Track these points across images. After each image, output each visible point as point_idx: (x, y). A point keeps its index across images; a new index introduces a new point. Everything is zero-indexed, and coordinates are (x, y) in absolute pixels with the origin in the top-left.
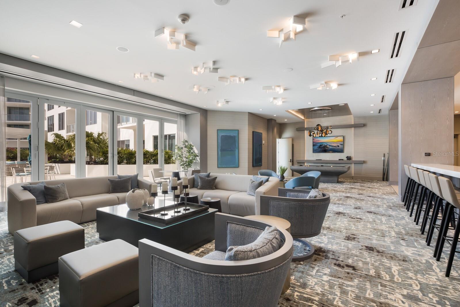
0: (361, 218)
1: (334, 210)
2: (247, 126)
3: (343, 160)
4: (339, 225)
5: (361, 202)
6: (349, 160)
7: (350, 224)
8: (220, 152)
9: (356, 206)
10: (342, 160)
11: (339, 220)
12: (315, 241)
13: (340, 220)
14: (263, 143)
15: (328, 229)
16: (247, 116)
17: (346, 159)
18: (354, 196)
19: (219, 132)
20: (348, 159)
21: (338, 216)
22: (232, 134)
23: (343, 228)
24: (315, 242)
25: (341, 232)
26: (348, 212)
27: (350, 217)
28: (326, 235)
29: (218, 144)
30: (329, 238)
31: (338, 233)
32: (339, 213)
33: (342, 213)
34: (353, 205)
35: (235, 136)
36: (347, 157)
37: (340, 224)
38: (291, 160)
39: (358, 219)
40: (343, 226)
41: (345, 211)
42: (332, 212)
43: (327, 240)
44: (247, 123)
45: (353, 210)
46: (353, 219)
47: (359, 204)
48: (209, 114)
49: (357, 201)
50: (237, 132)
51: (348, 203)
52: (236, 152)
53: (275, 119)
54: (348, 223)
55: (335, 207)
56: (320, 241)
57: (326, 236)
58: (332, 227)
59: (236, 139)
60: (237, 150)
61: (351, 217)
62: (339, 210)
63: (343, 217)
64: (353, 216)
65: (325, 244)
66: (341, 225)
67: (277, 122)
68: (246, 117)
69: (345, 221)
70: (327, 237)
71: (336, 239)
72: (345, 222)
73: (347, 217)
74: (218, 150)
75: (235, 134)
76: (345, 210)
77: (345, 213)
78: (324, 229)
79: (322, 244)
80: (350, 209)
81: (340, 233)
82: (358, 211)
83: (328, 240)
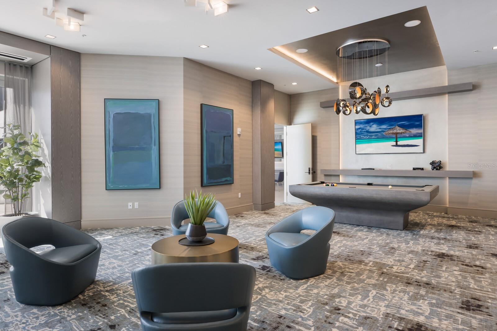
0: (483, 265)
1: (432, 249)
2: (182, 90)
3: (422, 169)
4: (446, 278)
5: (476, 236)
6: (437, 169)
7: (466, 278)
8: (111, 153)
9: (470, 243)
10: (420, 170)
11: (444, 269)
12: (407, 309)
13: (446, 268)
14: (239, 133)
15: (427, 286)
16: (181, 68)
17: (430, 167)
18: (462, 225)
19: (108, 103)
20: (434, 168)
21: (442, 261)
22: (141, 110)
23: (454, 284)
24: (406, 311)
25: (451, 292)
26: (457, 253)
27: (462, 263)
28: (426, 298)
29: (107, 132)
30: (431, 305)
31: (446, 295)
32: (442, 256)
33: (448, 256)
34: (464, 241)
35: (150, 115)
36: (433, 163)
37: (447, 276)
38: (309, 170)
39: (477, 268)
40: (454, 280)
41: (452, 253)
42: (430, 253)
43: (428, 308)
44: (182, 84)
45: (466, 251)
46: (468, 267)
47: (473, 238)
48: (84, 62)
49: (470, 235)
50: (155, 104)
51: (454, 237)
52: (152, 151)
53: (272, 83)
54: (460, 275)
55: (433, 244)
56: (416, 310)
57: (425, 300)
58: (433, 281)
59: (152, 121)
60: (155, 149)
61: (465, 263)
62: (441, 250)
63: (450, 262)
64: (467, 261)
65: (426, 317)
66: (450, 277)
67: (275, 88)
68: (179, 71)
69: (455, 270)
70: (427, 302)
71: (445, 307)
72: (455, 272)
73: (457, 264)
74: (107, 148)
75: (151, 110)
76: (452, 250)
77: (452, 256)
78: (420, 286)
79: (421, 317)
80: (460, 249)
81: (450, 294)
82: (474, 252)
83: (430, 309)
